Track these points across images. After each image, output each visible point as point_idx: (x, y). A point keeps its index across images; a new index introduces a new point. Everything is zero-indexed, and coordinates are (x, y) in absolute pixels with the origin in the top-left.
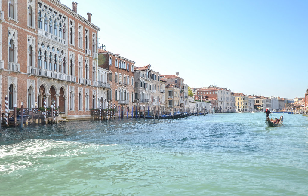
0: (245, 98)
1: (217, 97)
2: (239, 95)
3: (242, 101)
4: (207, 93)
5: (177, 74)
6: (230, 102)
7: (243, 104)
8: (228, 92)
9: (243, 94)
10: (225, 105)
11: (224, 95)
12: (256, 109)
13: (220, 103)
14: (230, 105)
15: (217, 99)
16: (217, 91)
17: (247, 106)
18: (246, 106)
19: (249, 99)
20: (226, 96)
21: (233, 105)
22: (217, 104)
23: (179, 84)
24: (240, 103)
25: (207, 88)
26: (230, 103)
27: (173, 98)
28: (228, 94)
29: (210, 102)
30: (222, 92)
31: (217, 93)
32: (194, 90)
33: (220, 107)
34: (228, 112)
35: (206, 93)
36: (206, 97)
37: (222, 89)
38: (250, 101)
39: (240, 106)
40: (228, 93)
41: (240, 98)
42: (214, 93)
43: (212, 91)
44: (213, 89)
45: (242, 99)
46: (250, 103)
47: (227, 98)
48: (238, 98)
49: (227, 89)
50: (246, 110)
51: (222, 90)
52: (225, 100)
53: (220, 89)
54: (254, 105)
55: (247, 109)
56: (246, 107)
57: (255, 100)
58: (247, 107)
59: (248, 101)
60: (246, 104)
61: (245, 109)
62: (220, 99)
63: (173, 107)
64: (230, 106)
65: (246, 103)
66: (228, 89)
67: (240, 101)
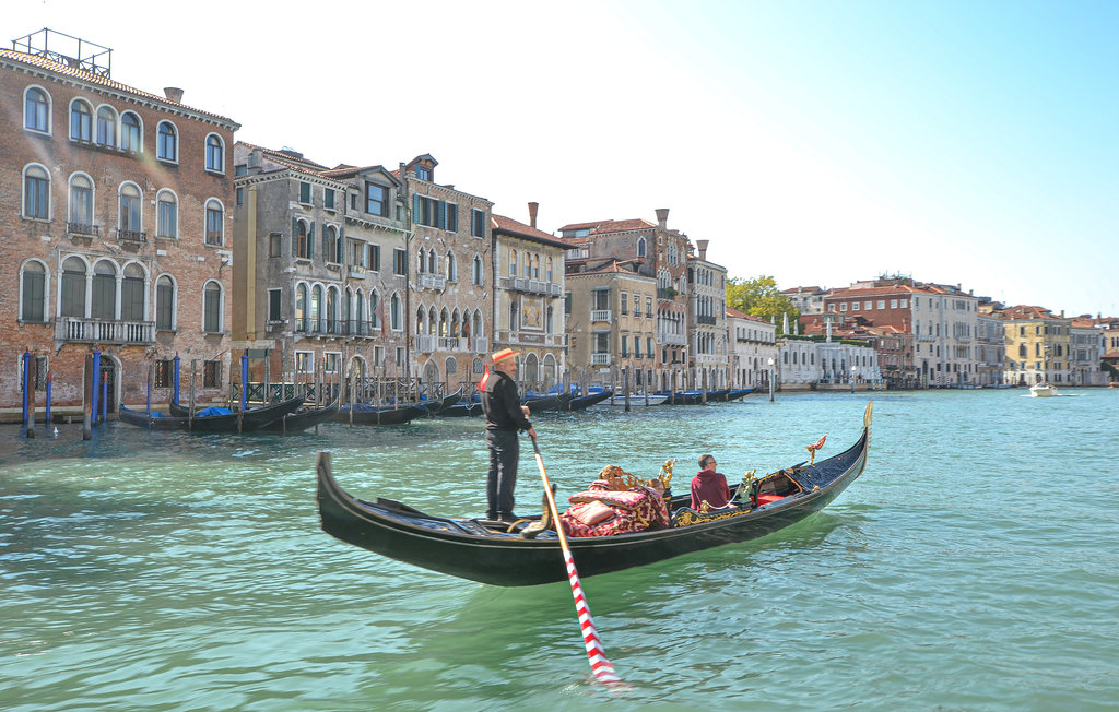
0: (1052, 325)
1: (909, 323)
2: (1025, 313)
3: (1039, 339)
4: (869, 306)
5: (663, 214)
6: (974, 344)
7: (1042, 353)
8: (966, 300)
9: (1048, 308)
10: (949, 357)
11: (941, 314)
12: (1107, 373)
13: (925, 347)
14: (973, 356)
15: (909, 330)
16: (909, 297)
17: (1062, 360)
18: (1057, 359)
19: (1073, 332)
20: (952, 316)
21: (992, 358)
22: (906, 351)
23: (655, 260)
24: (1031, 349)
25: (868, 286)
26: (972, 350)
27: (615, 321)
28: (963, 308)
29: (874, 344)
30: (935, 299)
31: (909, 304)
32: (817, 297)
33: (925, 364)
34: (961, 384)
35: (862, 306)
36: (862, 321)
37: (939, 287)
38: (1081, 339)
39: (1032, 359)
40: (961, 306)
41: (1030, 327)
42: (894, 304)
43: (888, 299)
44: (895, 289)
45: (1041, 332)
46: (1081, 346)
47: (961, 328)
48: (1022, 329)
49: (962, 290)
50: (1058, 379)
51: (933, 292)
52: (951, 334)
53: (927, 288)
54: (1101, 354)
55: (1064, 373)
56: (1058, 366)
57: (1107, 335)
58: (1064, 365)
59: (1068, 339)
60: (1060, 354)
61: (1052, 373)
62: (924, 332)
63: (613, 363)
64: (972, 358)
65: (1060, 348)
66: (965, 290)
67: (1031, 342)
